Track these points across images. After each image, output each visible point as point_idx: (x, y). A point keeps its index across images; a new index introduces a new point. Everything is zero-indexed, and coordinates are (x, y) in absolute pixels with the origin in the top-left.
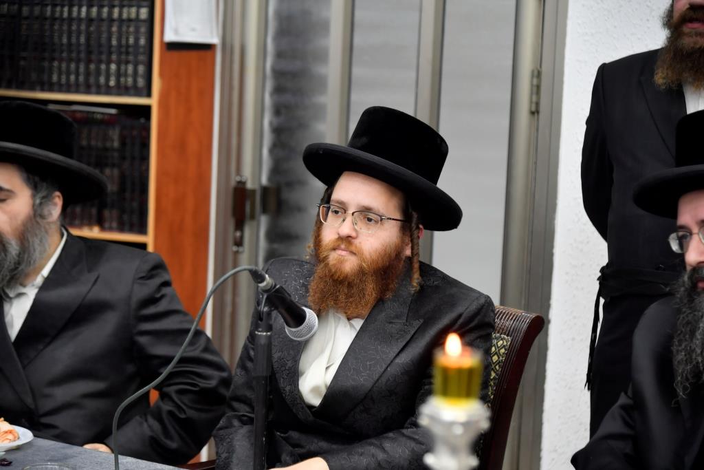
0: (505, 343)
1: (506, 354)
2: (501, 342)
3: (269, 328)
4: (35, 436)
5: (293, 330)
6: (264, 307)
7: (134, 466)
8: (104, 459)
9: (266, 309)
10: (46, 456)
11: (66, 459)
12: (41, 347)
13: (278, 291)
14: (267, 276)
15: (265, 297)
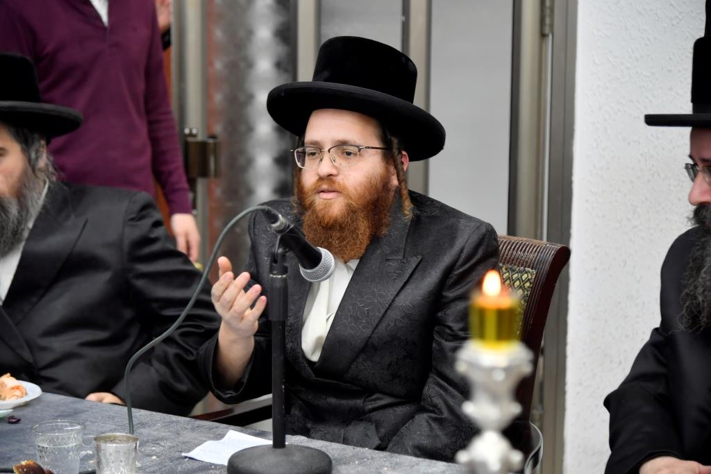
0: (530, 277)
1: (531, 288)
2: (526, 275)
3: (285, 271)
4: (43, 390)
5: (309, 271)
6: (278, 248)
7: (148, 419)
8: (116, 413)
9: (280, 250)
10: (56, 412)
11: (77, 413)
12: (34, 299)
13: (292, 231)
14: (280, 216)
15: (279, 237)
